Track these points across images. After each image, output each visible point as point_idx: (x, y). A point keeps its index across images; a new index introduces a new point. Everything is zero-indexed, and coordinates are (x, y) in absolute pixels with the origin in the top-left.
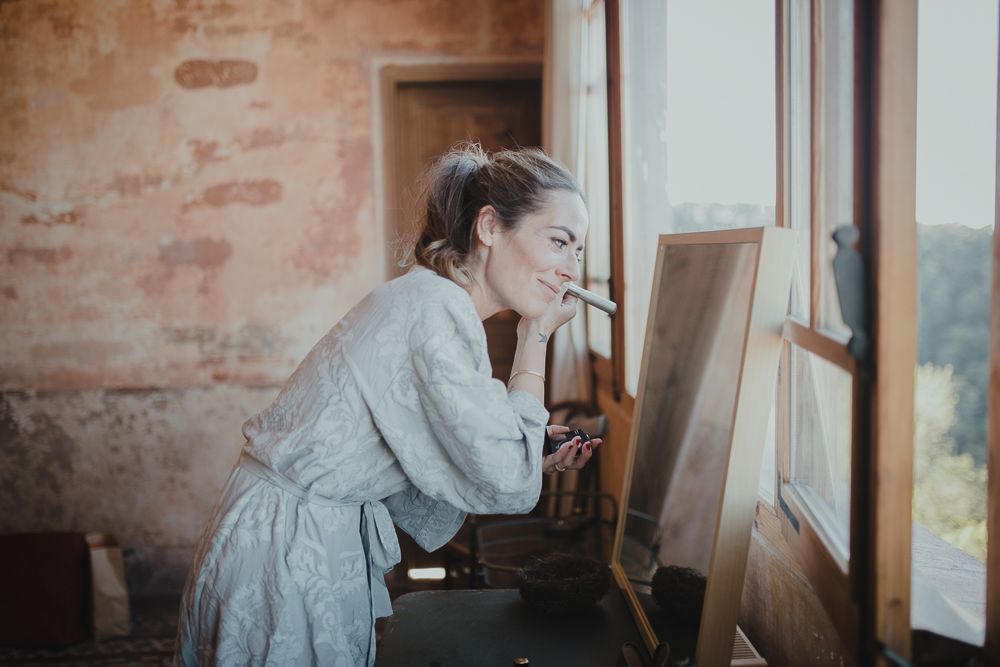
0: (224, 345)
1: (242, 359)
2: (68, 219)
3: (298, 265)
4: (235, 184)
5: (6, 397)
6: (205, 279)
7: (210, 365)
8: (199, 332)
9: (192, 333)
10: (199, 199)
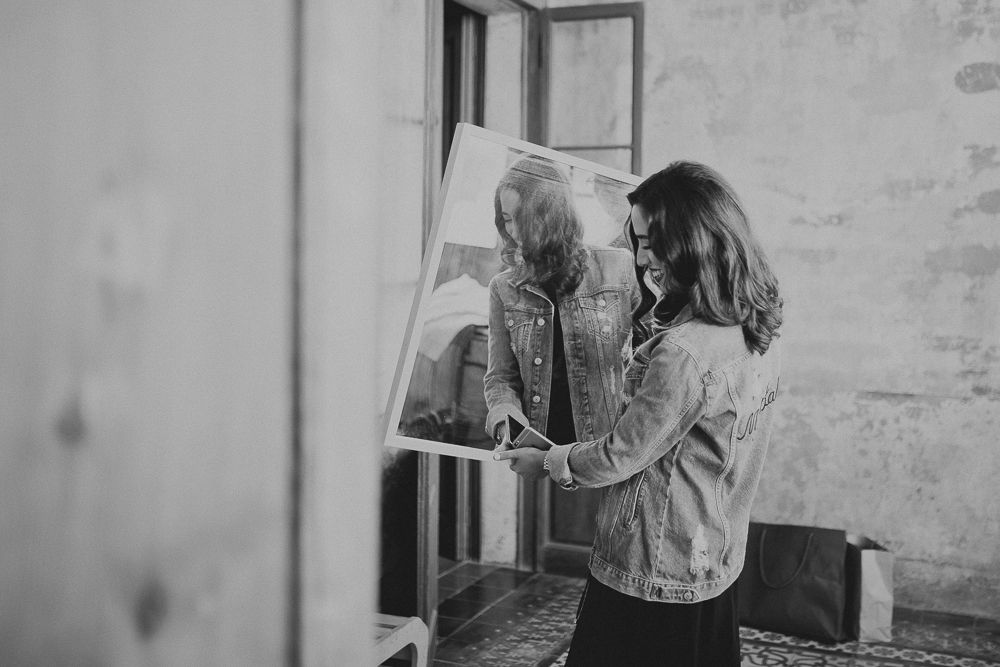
2: (835, 221)
6: (973, 287)
7: (970, 376)
8: (962, 341)
9: (954, 342)
10: (973, 204)
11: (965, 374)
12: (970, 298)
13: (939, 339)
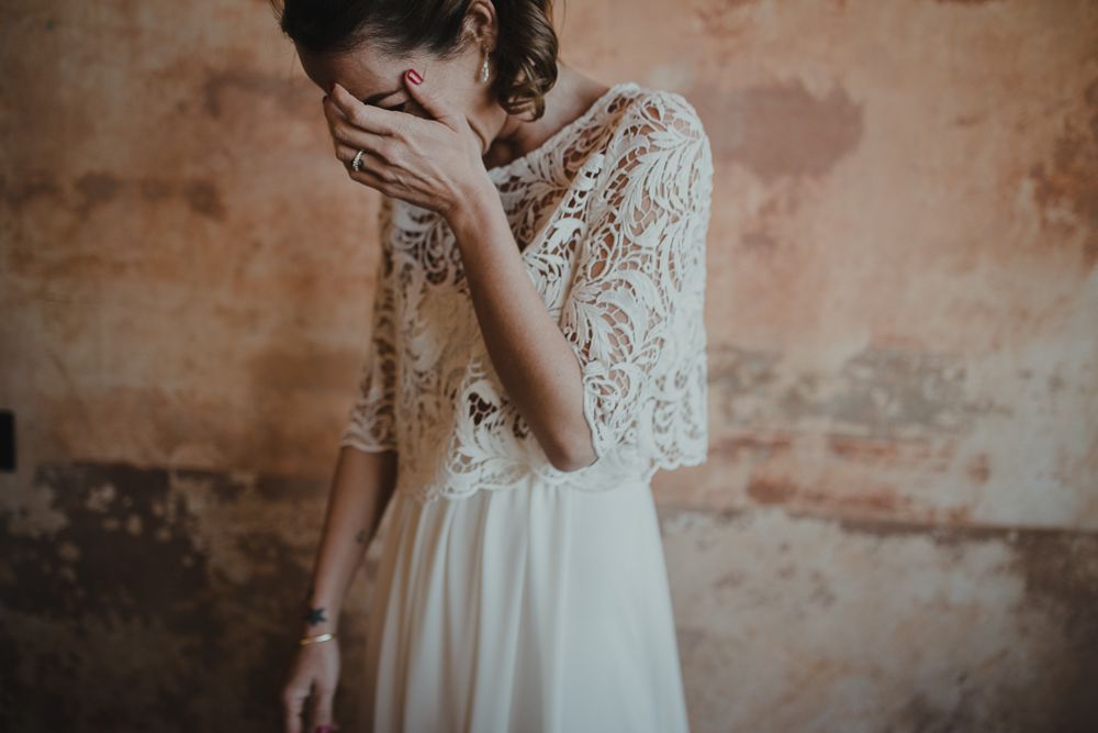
0: (794, 403)
1: (841, 447)
3: (1046, 193)
5: (176, 484)
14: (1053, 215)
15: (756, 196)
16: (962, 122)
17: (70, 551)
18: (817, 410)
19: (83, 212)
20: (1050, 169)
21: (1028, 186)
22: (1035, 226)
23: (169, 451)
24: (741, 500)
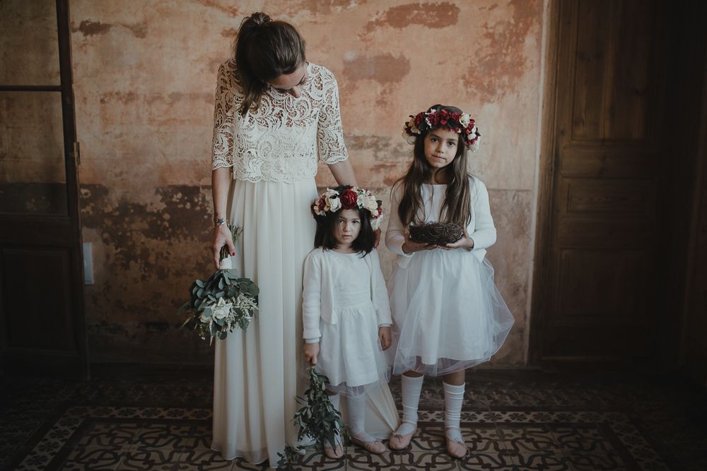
0: (396, 153)
3: (467, 84)
4: (416, 6)
5: (201, 189)
6: (384, 92)
7: (382, 170)
8: (376, 139)
9: (369, 141)
10: (382, 19)
11: (377, 168)
12: (381, 102)
13: (356, 138)
14: (469, 90)
15: (379, 89)
16: (440, 63)
17: (167, 216)
18: (403, 155)
19: (171, 104)
20: (467, 76)
21: (461, 82)
22: (465, 94)
23: (200, 181)
24: (382, 185)
